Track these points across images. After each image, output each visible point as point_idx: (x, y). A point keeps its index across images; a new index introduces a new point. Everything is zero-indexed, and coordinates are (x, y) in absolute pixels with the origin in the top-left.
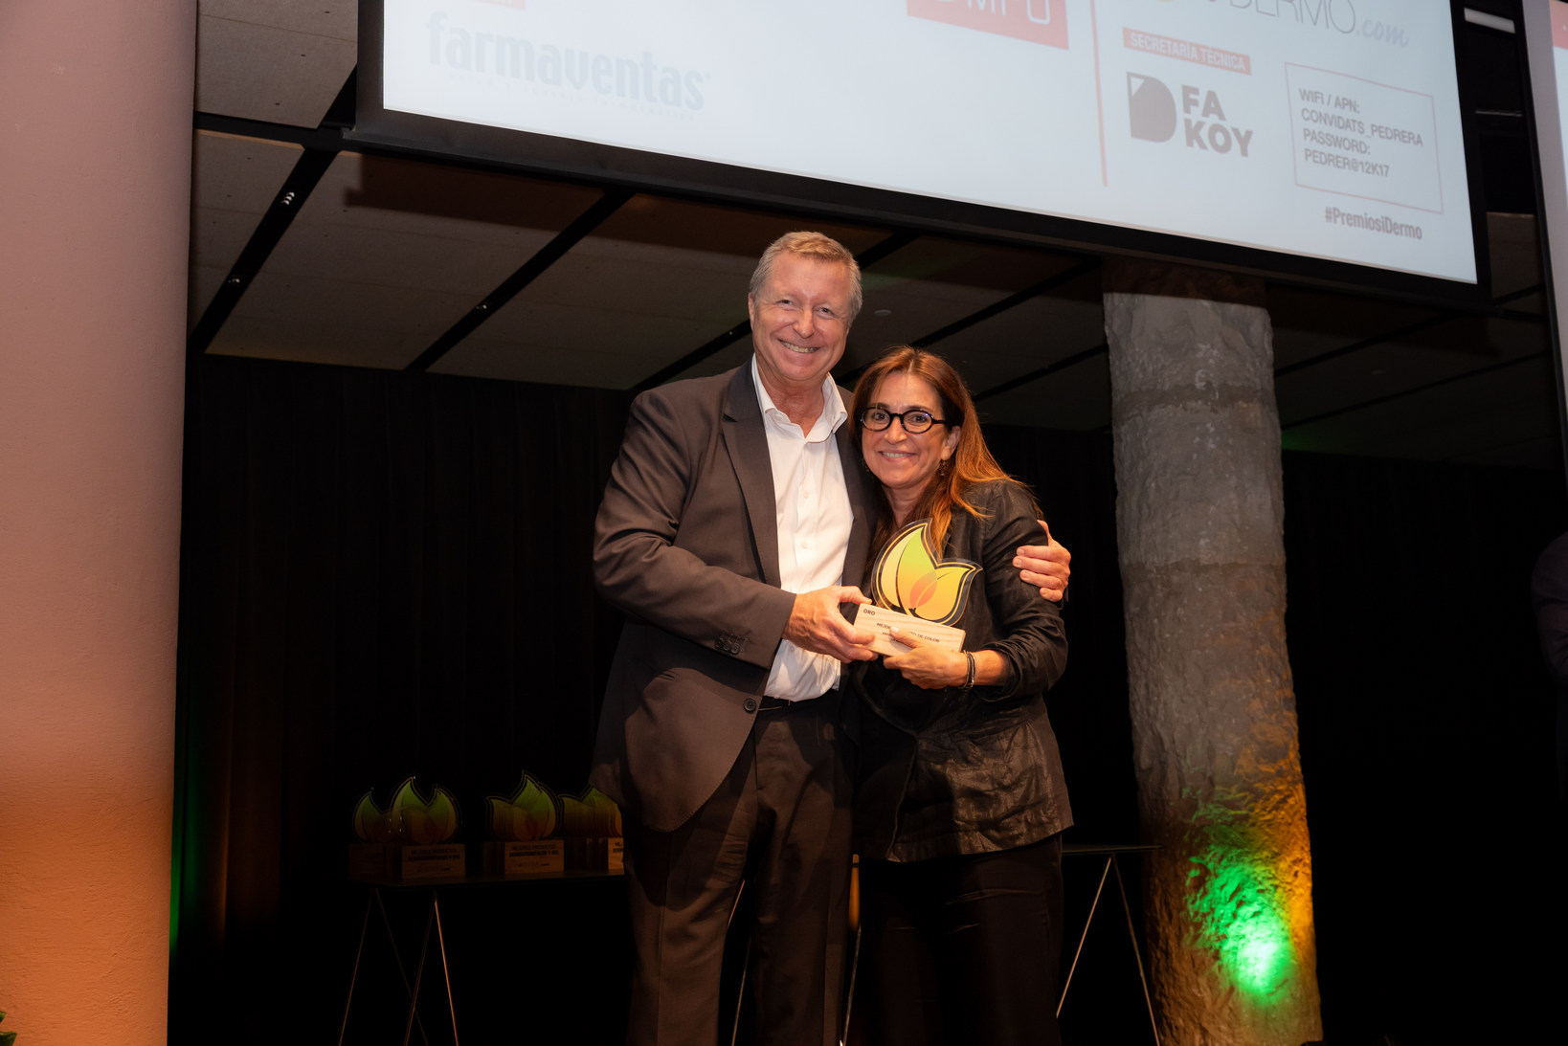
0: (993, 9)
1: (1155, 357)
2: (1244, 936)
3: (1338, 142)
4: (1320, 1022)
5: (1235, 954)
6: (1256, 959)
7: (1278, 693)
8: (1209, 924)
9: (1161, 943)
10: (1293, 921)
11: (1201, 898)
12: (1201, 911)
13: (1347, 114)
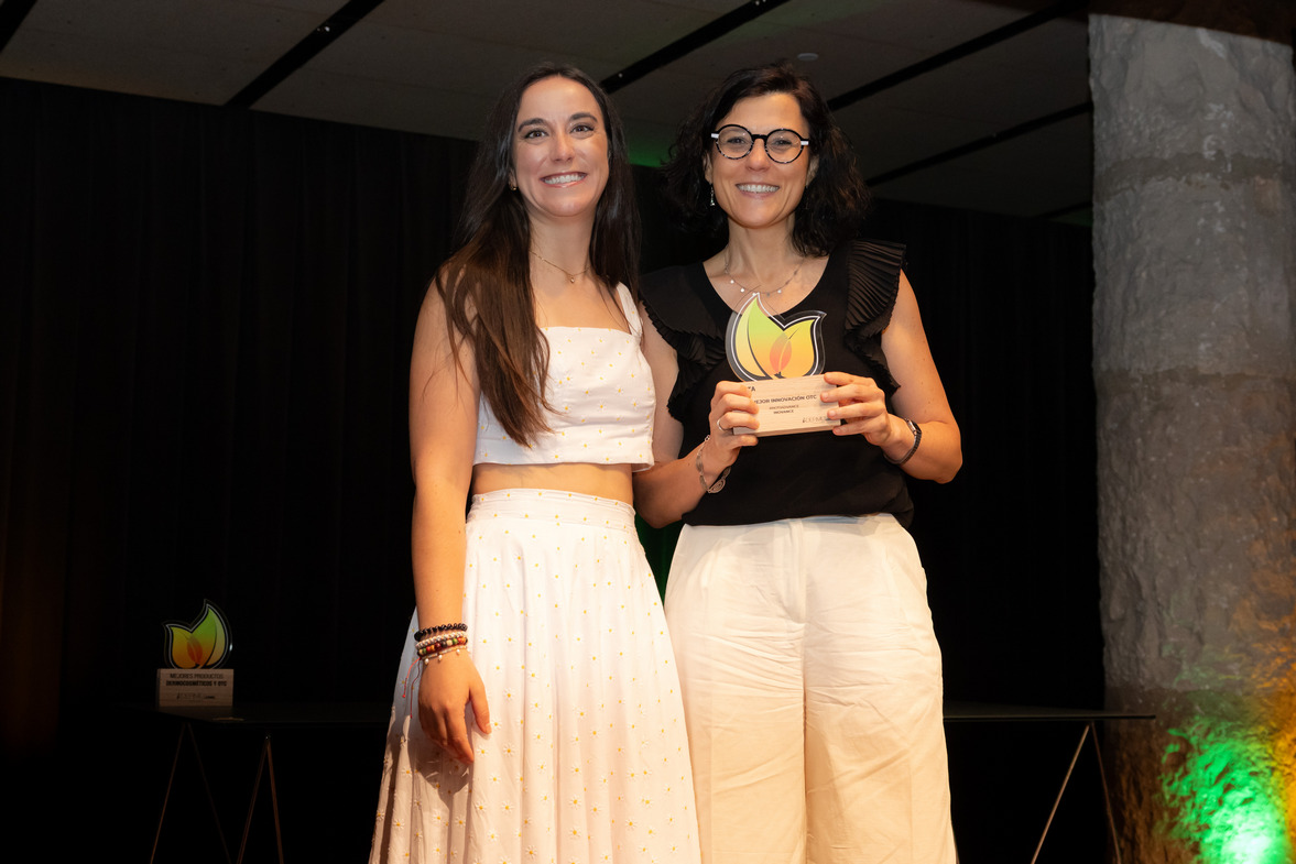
1: (1153, 118)
2: (1230, 827)
5: (1219, 848)
6: (1244, 855)
7: (1285, 534)
8: (1189, 809)
9: (1126, 830)
10: (1290, 811)
11: (1181, 778)
12: (1180, 794)
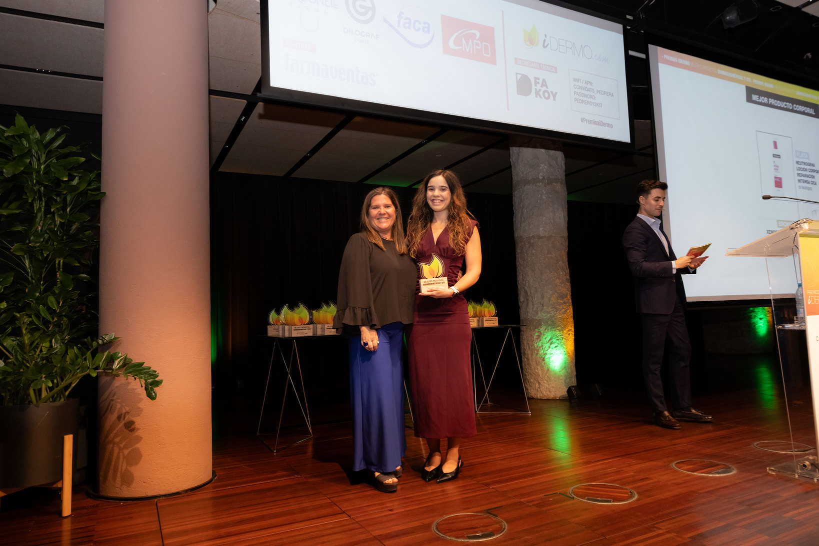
0: (472, 52)
1: (526, 169)
2: (552, 354)
3: (586, 96)
4: (576, 380)
6: (556, 361)
7: (564, 277)
8: (541, 349)
9: (526, 356)
10: (568, 349)
11: (539, 341)
12: (539, 346)
13: (589, 86)
